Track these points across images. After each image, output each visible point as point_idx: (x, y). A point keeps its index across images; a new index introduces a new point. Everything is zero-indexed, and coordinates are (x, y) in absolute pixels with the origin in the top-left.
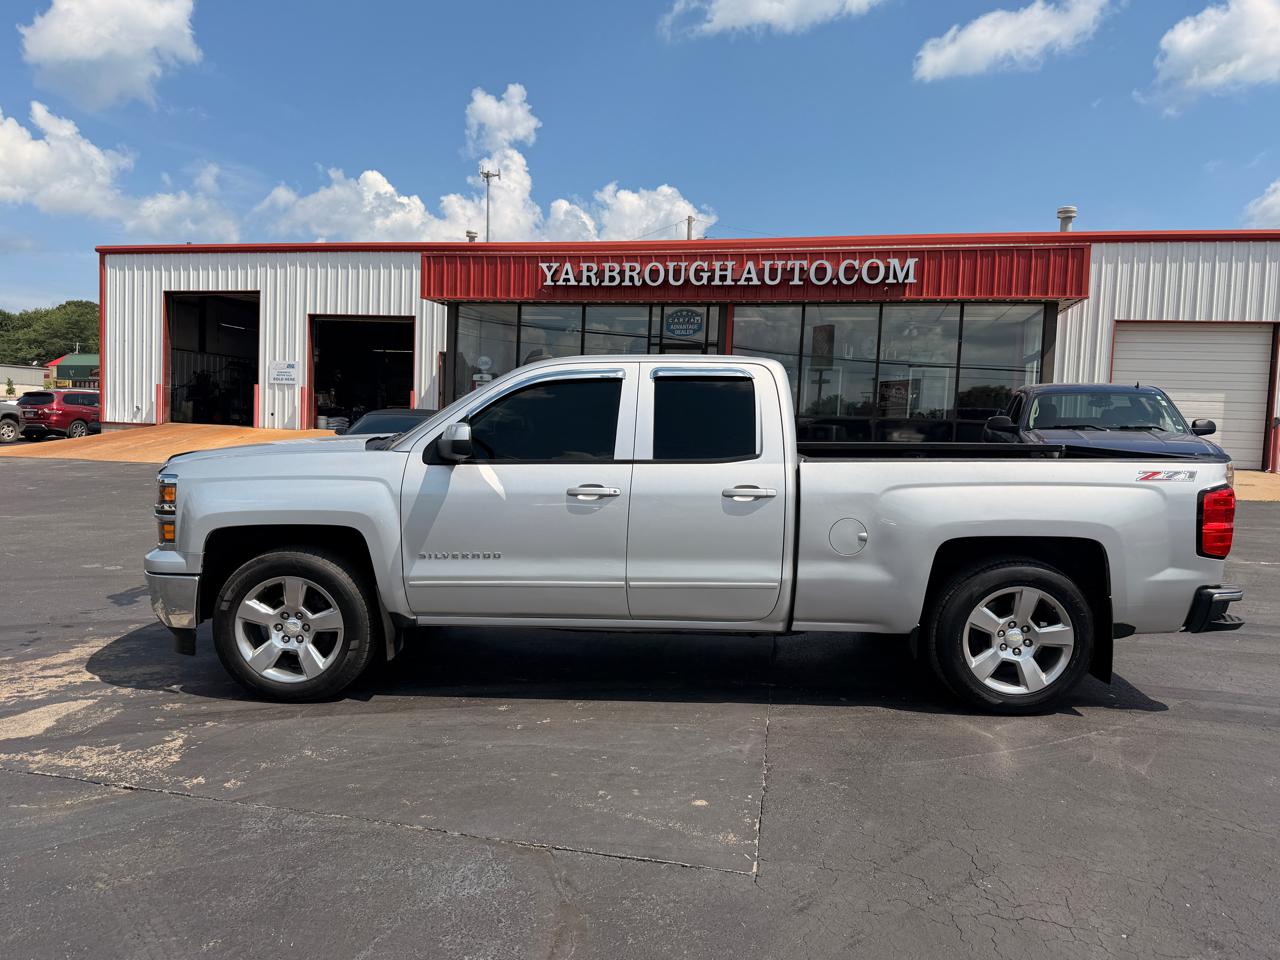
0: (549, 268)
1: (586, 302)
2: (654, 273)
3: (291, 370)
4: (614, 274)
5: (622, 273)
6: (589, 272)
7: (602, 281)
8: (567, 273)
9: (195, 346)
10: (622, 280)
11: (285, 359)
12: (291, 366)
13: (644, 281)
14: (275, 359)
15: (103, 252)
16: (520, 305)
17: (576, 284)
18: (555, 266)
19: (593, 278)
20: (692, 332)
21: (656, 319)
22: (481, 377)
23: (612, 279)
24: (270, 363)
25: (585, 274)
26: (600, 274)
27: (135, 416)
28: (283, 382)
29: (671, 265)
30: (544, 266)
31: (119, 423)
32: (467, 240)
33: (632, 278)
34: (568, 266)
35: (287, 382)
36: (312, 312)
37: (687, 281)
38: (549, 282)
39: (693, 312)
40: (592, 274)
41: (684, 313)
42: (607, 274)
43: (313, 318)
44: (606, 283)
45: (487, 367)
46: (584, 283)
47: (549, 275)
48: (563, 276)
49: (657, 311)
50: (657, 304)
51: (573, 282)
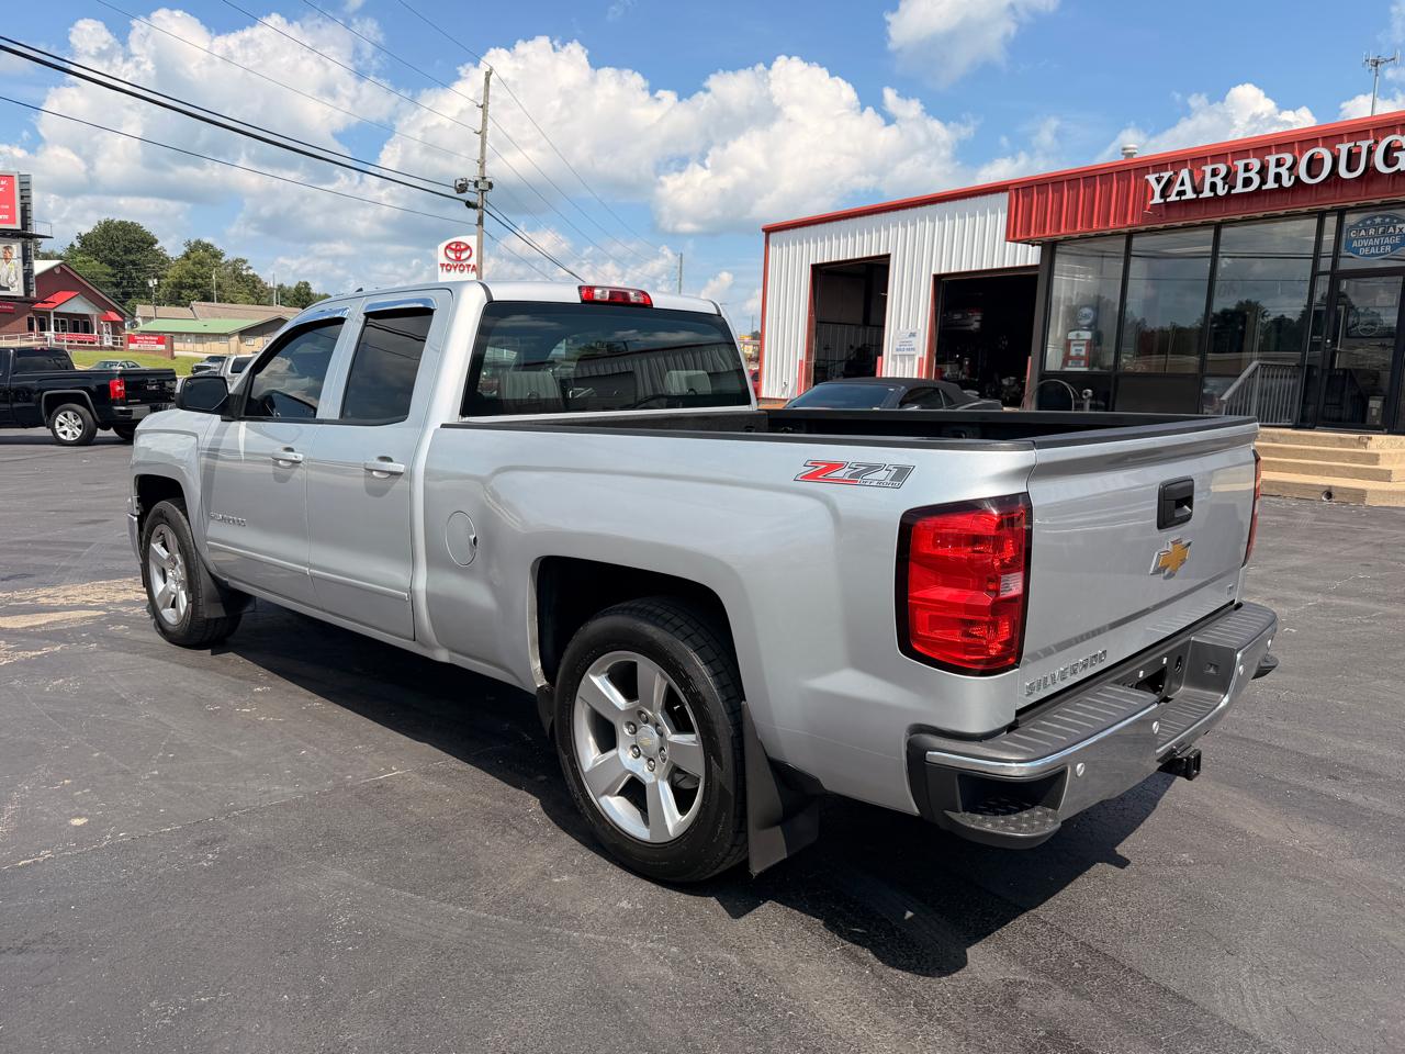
0: (1158, 181)
1: (1218, 220)
2: (1314, 165)
3: (912, 339)
4: (1252, 174)
5: (1263, 171)
6: (1212, 180)
7: (1232, 187)
8: (1182, 184)
9: (860, 320)
10: (1263, 181)
11: (907, 328)
12: (913, 335)
13: (1298, 178)
14: (899, 328)
15: (768, 231)
16: (1130, 236)
17: (1194, 196)
18: (1166, 175)
19: (1220, 184)
20: (1388, 248)
21: (1329, 237)
22: (1078, 335)
23: (1247, 182)
24: (895, 332)
25: (1208, 180)
26: (1229, 178)
27: (783, 392)
28: (905, 353)
29: (1343, 148)
30: (1151, 178)
31: (771, 399)
32: (1122, 158)
33: (1278, 177)
34: (1185, 173)
35: (908, 353)
36: (937, 272)
37: (1371, 168)
38: (1157, 200)
39: (1392, 218)
40: (1218, 180)
41: (1378, 220)
42: (1241, 176)
43: (938, 278)
44: (1239, 189)
45: (1088, 321)
46: (1207, 193)
47: (1158, 189)
48: (1177, 188)
49: (1331, 222)
50: (1331, 212)
51: (1190, 195)
